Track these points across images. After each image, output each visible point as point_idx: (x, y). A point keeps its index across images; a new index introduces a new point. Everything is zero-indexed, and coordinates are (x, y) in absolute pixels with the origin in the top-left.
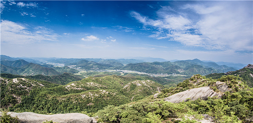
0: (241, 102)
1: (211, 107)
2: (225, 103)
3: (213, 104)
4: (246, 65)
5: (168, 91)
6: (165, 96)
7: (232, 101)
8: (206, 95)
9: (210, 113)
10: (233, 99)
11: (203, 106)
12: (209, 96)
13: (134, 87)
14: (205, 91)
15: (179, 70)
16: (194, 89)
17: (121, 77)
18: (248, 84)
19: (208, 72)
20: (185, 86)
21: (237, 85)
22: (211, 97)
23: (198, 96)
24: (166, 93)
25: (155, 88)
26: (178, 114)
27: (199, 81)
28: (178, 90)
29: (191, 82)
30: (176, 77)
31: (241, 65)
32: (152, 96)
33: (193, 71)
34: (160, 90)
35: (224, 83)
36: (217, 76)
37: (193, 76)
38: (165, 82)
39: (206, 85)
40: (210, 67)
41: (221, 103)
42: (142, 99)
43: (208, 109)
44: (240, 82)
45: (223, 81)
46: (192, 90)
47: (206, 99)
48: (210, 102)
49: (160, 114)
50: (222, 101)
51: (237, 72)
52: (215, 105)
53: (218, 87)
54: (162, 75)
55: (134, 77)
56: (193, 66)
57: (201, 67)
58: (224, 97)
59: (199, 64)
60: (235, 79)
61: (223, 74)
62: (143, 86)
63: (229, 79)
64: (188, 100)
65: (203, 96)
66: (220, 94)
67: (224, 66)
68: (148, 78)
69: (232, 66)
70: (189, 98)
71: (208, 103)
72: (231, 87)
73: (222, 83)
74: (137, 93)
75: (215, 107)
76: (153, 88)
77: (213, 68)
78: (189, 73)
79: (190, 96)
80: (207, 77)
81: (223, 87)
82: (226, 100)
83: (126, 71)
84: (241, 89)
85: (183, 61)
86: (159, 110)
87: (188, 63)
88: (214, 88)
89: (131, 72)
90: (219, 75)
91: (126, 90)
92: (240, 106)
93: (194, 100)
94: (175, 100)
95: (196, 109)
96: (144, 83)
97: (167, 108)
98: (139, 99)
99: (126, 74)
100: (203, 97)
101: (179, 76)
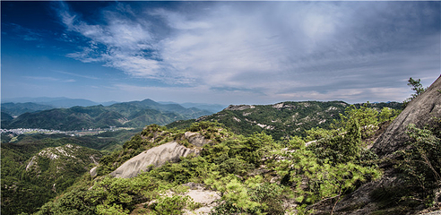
0: (230, 155)
1: (191, 170)
2: (210, 160)
3: (192, 166)
4: (226, 106)
5: (111, 160)
6: (110, 169)
7: (217, 156)
8: (175, 155)
9: (195, 179)
10: (219, 154)
11: (179, 172)
12: (180, 155)
13: (45, 163)
14: (172, 149)
15: (120, 121)
16: (153, 150)
17: (13, 146)
18: (233, 131)
19: (169, 120)
20: (137, 147)
21: (218, 134)
22: (185, 156)
23: (164, 158)
24: (109, 164)
25: (86, 158)
26: (147, 194)
27: (158, 135)
28: (128, 155)
29: (144, 139)
30: (117, 133)
31: (220, 106)
32: (87, 174)
33: (144, 120)
34: (97, 161)
35: (198, 133)
36: (186, 124)
37: (145, 128)
38: (100, 144)
39: (171, 140)
40: (172, 111)
41: (203, 162)
42: (72, 183)
43: (188, 175)
44: (220, 130)
45: (195, 131)
46: (150, 151)
47: (178, 161)
48: (185, 164)
49: (117, 202)
50: (203, 159)
51: (214, 116)
52: (195, 166)
53: (188, 139)
54: (90, 132)
55: (40, 142)
56: (143, 111)
57: (157, 112)
58: (204, 153)
59: (153, 107)
60: (212, 126)
61: (194, 121)
62: (62, 157)
63: (204, 127)
64: (150, 169)
65: (171, 157)
66: (196, 150)
67: (194, 109)
68: (66, 140)
69: (206, 109)
70: (150, 164)
71: (184, 166)
72: (209, 138)
73: (194, 133)
74: (58, 175)
75: (198, 169)
76: (81, 158)
77: (176, 113)
78: (139, 124)
79: (151, 161)
80: (169, 126)
81: (197, 139)
82: (208, 156)
83: (20, 131)
84: (225, 139)
85: (125, 104)
86: (111, 197)
87: (135, 107)
88: (184, 142)
89: (29, 131)
90: (187, 122)
91: (32, 172)
92: (231, 160)
93: (160, 166)
94: (129, 172)
95: (171, 179)
96: (62, 151)
97: (123, 189)
98: (67, 185)
99: (21, 137)
100: (173, 159)
101: (122, 131)
